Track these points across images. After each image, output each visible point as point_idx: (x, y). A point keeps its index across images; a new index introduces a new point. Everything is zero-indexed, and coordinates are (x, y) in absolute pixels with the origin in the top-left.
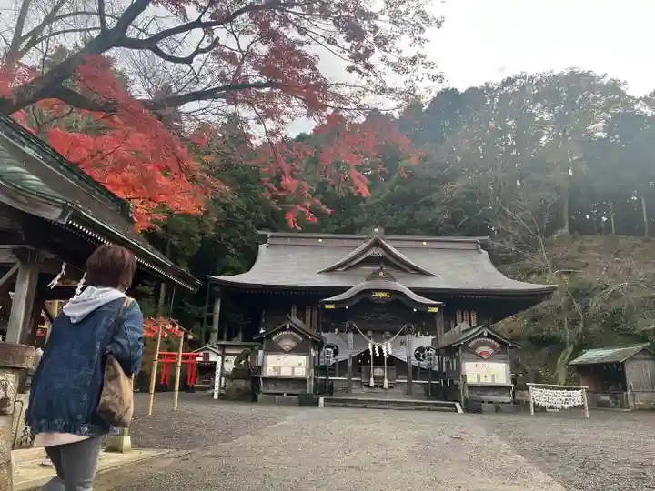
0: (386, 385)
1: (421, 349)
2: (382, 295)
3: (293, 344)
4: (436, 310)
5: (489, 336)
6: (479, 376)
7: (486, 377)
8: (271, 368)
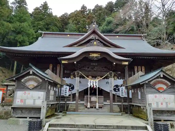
0: (97, 107)
1: (117, 86)
2: (95, 55)
3: (36, 84)
4: (127, 63)
5: (164, 77)
7: (162, 104)
8: (19, 100)
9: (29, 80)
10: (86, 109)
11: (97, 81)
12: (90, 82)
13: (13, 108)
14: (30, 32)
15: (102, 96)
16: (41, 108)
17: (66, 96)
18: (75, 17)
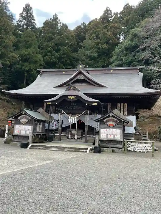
0: (76, 138)
2: (72, 97)
3: (26, 121)
4: (96, 104)
5: (113, 116)
6: (107, 135)
7: (110, 136)
8: (17, 131)
9: (23, 118)
10: (68, 139)
11: (76, 118)
12: (70, 119)
13: (14, 136)
14: (36, 59)
15: (81, 130)
16: (28, 136)
17: (53, 129)
18: (93, 29)
